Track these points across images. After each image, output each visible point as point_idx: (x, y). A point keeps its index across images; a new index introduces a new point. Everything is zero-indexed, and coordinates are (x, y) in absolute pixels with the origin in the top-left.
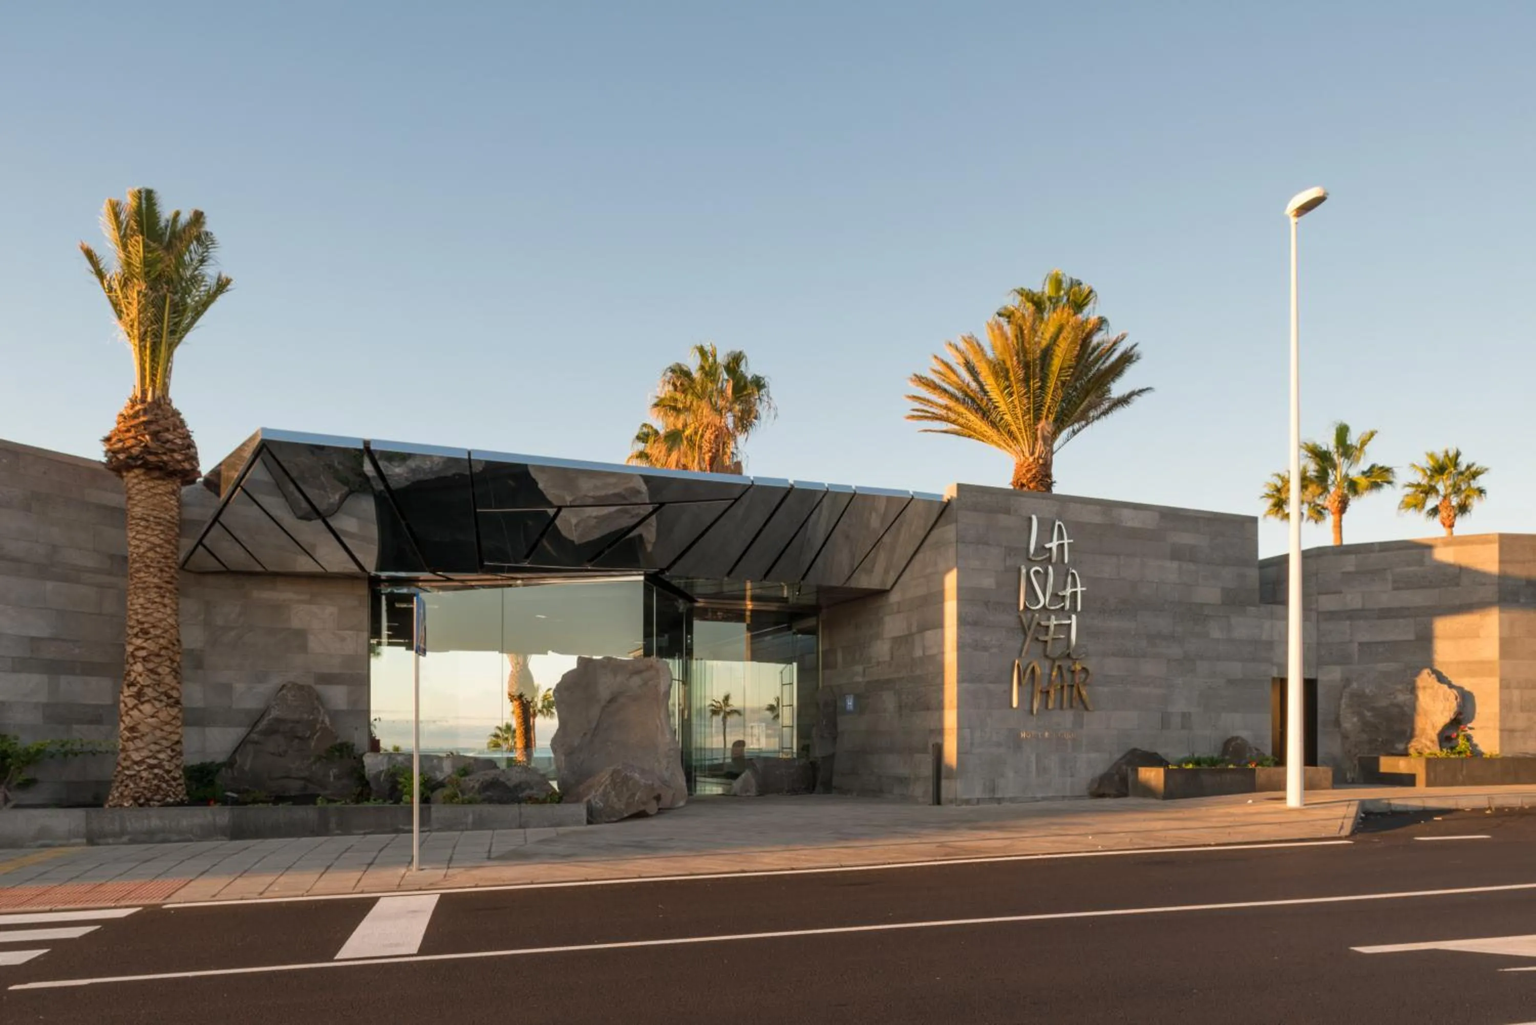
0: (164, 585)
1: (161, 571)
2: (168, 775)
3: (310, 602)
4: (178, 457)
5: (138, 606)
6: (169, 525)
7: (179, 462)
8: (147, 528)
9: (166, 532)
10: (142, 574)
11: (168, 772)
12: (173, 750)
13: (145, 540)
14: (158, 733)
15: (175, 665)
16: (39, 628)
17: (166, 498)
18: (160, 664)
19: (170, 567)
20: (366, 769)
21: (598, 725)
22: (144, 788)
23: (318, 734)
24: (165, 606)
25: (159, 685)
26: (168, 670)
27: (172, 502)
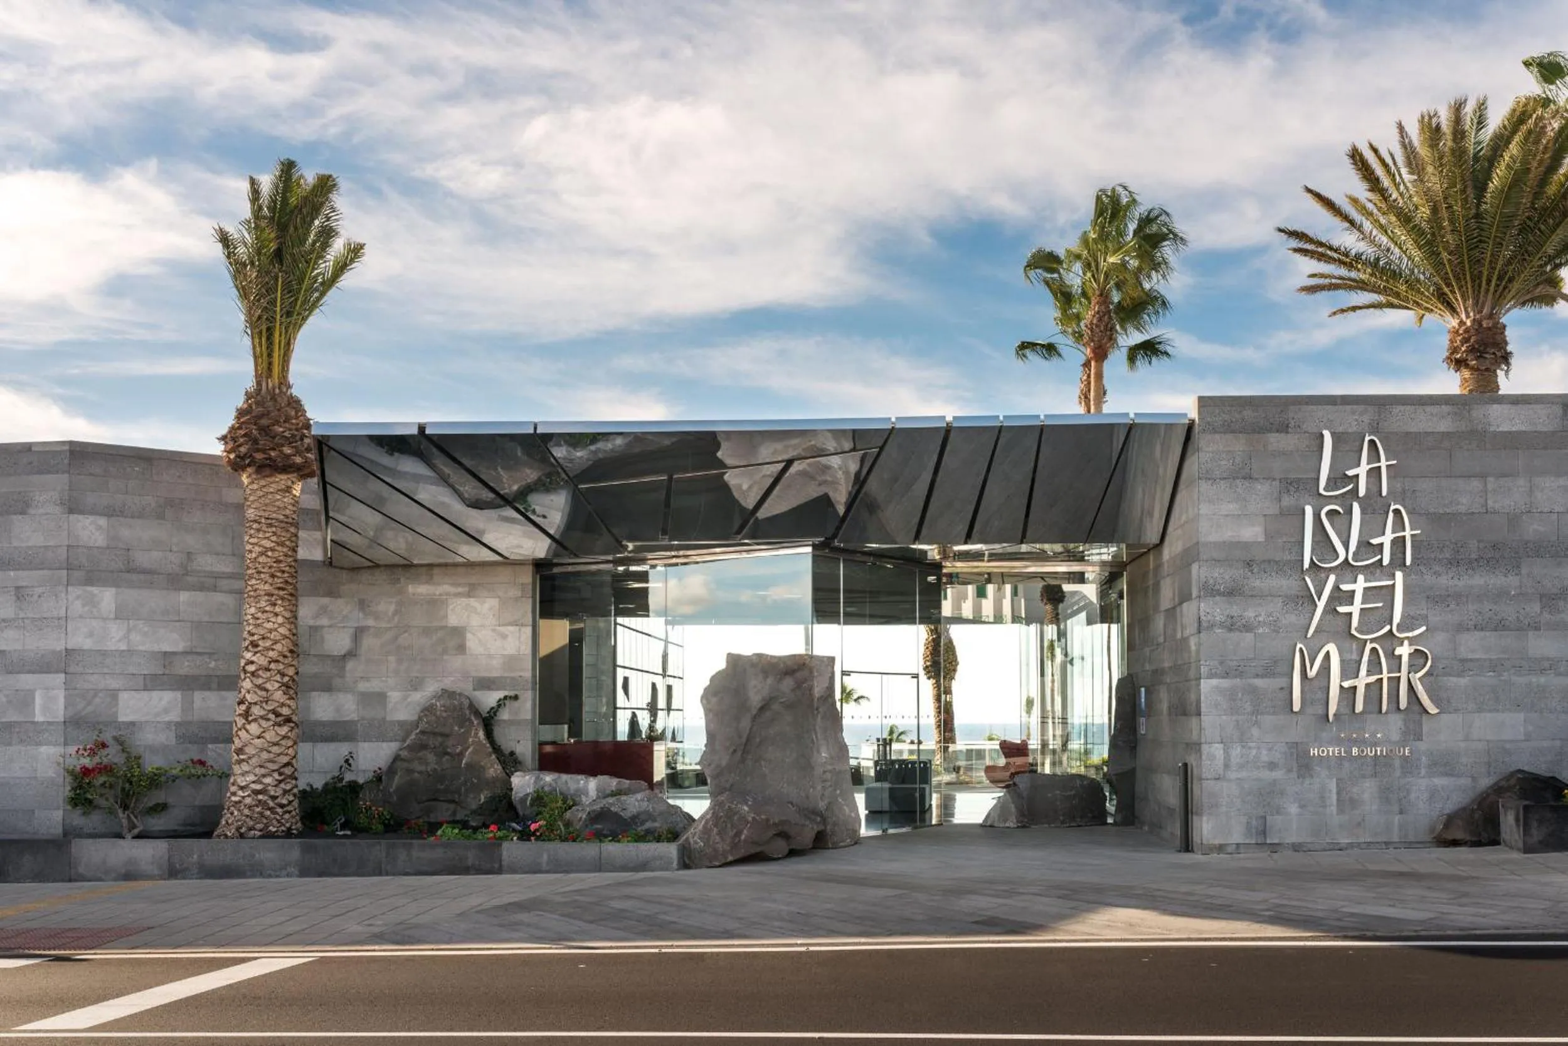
0: (276, 592)
1: (273, 576)
2: (273, 801)
3: (469, 595)
4: (287, 450)
5: (250, 617)
6: (283, 525)
7: (288, 456)
8: (258, 530)
9: (279, 533)
10: (253, 582)
11: (274, 798)
12: (280, 774)
13: (256, 544)
14: (265, 755)
15: (286, 679)
16: (172, 641)
17: (279, 497)
18: (268, 680)
19: (283, 572)
20: (513, 793)
21: (748, 740)
22: (247, 816)
23: (470, 750)
24: (276, 615)
25: (267, 702)
26: (277, 685)
27: (285, 500)
